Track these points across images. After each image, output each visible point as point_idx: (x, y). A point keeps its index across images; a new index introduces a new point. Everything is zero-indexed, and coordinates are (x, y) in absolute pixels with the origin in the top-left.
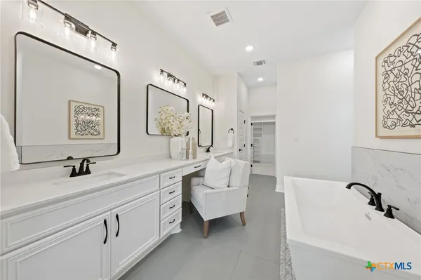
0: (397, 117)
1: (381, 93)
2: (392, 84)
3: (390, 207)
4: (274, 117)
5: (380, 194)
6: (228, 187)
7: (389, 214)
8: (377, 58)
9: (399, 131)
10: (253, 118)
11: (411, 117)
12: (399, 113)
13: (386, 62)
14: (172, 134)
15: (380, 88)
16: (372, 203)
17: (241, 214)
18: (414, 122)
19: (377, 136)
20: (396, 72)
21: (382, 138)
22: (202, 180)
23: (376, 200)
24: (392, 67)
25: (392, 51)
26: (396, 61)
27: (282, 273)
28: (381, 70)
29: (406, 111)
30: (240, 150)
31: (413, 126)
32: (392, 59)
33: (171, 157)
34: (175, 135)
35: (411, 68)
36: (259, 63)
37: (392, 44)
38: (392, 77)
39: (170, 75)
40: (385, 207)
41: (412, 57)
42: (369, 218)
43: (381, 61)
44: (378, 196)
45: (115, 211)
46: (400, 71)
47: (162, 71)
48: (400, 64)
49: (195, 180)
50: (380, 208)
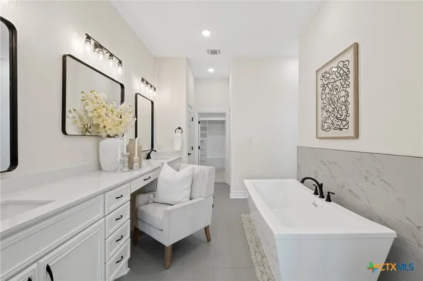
0: (331, 122)
1: (320, 102)
2: (328, 96)
3: (329, 193)
4: (224, 115)
5: (322, 184)
6: (190, 199)
7: (329, 200)
8: (317, 71)
9: (333, 133)
10: (201, 114)
11: (340, 123)
12: (332, 119)
13: (323, 76)
14: (104, 134)
15: (320, 97)
16: (316, 193)
17: (206, 229)
18: (342, 127)
19: (317, 138)
20: (330, 86)
21: (321, 138)
22: (152, 196)
23: (319, 190)
24: (327, 82)
25: (327, 69)
26: (331, 78)
27: (259, 274)
28: (320, 83)
29: (337, 118)
30: (189, 154)
31: (341, 129)
32: (328, 75)
33: (100, 168)
34: (109, 136)
35: (340, 85)
36: (214, 52)
37: (327, 64)
38: (327, 90)
39: (98, 46)
40: (325, 194)
41: (340, 78)
42: (316, 206)
43: (320, 75)
44: (321, 186)
45: (44, 261)
46: (333, 86)
47: (89, 37)
48: (333, 81)
49: (142, 198)
50: (322, 196)
